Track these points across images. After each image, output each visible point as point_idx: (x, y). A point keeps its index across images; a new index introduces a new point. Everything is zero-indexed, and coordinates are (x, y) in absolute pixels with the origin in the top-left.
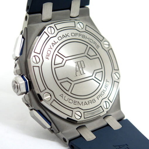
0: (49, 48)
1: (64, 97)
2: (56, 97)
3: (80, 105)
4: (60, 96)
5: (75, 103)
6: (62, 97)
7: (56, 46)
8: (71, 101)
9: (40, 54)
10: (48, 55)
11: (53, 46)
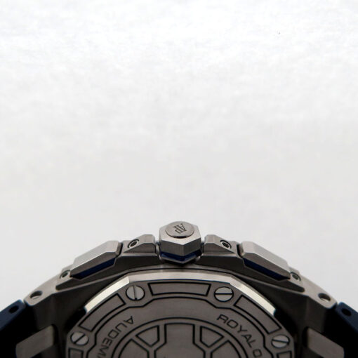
0: (241, 327)
1: (126, 324)
2: (129, 309)
3: (101, 350)
4: (130, 317)
5: (106, 341)
6: (127, 321)
7: (243, 341)
8: (113, 334)
9: (235, 305)
10: (227, 321)
11: (245, 336)
